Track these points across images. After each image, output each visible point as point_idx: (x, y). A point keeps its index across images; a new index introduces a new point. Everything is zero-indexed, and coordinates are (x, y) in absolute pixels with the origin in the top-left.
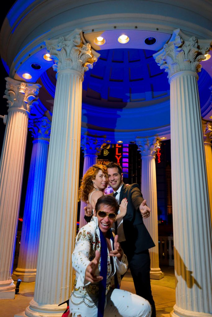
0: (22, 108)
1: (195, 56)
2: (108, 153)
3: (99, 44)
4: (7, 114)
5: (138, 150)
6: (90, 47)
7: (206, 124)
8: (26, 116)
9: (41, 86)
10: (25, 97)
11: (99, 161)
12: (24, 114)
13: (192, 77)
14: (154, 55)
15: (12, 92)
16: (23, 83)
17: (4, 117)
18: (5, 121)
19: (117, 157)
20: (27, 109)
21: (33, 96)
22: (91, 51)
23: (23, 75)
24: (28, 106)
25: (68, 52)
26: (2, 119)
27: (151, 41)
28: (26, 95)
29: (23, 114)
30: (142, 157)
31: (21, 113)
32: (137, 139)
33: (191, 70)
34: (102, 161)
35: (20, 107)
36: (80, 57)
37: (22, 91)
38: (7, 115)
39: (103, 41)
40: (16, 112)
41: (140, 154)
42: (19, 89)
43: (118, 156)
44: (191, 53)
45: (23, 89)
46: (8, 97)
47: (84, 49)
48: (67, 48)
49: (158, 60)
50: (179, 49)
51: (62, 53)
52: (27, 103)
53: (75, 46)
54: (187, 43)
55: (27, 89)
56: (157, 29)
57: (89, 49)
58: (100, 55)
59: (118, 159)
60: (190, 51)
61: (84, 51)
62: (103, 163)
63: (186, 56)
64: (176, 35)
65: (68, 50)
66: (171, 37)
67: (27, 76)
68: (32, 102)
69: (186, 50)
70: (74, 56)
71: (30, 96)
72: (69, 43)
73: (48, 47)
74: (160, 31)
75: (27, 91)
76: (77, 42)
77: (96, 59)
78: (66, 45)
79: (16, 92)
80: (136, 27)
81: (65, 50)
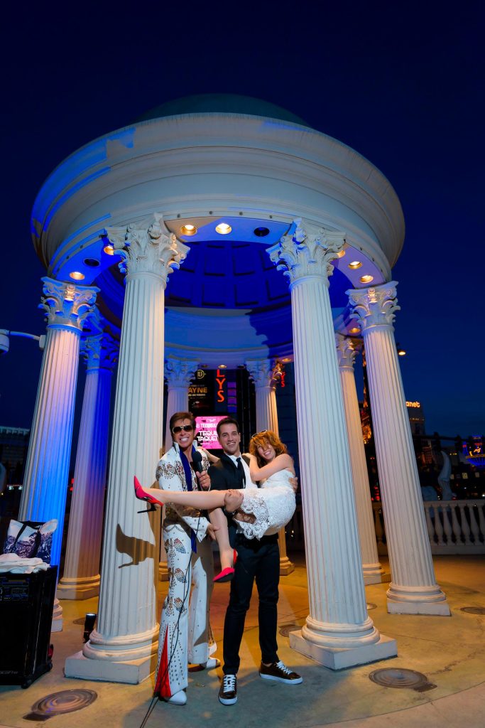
0: (70, 325)
1: (324, 255)
2: (205, 374)
3: (188, 233)
4: (45, 332)
5: (250, 378)
6: (175, 238)
8: (76, 336)
9: (99, 290)
10: (74, 307)
11: (190, 389)
12: (74, 334)
13: (320, 285)
14: (267, 250)
15: (53, 299)
16: (71, 286)
17: (41, 339)
18: (41, 345)
19: (218, 380)
20: (77, 326)
21: (87, 306)
22: (176, 245)
23: (71, 275)
24: (79, 321)
26: (37, 342)
27: (262, 232)
28: (75, 304)
29: (72, 332)
30: (256, 389)
31: (68, 331)
32: (247, 363)
34: (194, 388)
35: (67, 323)
36: (159, 254)
37: (69, 299)
38: (45, 336)
39: (194, 230)
40: (60, 330)
41: (254, 385)
42: (65, 295)
43: (221, 379)
45: (70, 295)
46: (46, 307)
47: (166, 242)
48: (140, 241)
49: (274, 257)
50: (301, 246)
51: (133, 248)
52: (77, 316)
53: (152, 238)
54: (312, 237)
55: (78, 295)
56: (271, 217)
57: (174, 241)
58: (189, 249)
59: (221, 384)
60: (316, 248)
61: (166, 245)
62: (196, 391)
63: (312, 254)
64: (296, 226)
65: (143, 244)
66: (291, 228)
67: (77, 275)
68: (86, 315)
69: (311, 246)
70: (151, 252)
71: (81, 305)
72: (144, 233)
73: (110, 237)
74: (274, 219)
75: (78, 298)
76: (155, 233)
77: (184, 256)
78: (139, 237)
79: (60, 300)
80: (241, 214)
81: (138, 243)
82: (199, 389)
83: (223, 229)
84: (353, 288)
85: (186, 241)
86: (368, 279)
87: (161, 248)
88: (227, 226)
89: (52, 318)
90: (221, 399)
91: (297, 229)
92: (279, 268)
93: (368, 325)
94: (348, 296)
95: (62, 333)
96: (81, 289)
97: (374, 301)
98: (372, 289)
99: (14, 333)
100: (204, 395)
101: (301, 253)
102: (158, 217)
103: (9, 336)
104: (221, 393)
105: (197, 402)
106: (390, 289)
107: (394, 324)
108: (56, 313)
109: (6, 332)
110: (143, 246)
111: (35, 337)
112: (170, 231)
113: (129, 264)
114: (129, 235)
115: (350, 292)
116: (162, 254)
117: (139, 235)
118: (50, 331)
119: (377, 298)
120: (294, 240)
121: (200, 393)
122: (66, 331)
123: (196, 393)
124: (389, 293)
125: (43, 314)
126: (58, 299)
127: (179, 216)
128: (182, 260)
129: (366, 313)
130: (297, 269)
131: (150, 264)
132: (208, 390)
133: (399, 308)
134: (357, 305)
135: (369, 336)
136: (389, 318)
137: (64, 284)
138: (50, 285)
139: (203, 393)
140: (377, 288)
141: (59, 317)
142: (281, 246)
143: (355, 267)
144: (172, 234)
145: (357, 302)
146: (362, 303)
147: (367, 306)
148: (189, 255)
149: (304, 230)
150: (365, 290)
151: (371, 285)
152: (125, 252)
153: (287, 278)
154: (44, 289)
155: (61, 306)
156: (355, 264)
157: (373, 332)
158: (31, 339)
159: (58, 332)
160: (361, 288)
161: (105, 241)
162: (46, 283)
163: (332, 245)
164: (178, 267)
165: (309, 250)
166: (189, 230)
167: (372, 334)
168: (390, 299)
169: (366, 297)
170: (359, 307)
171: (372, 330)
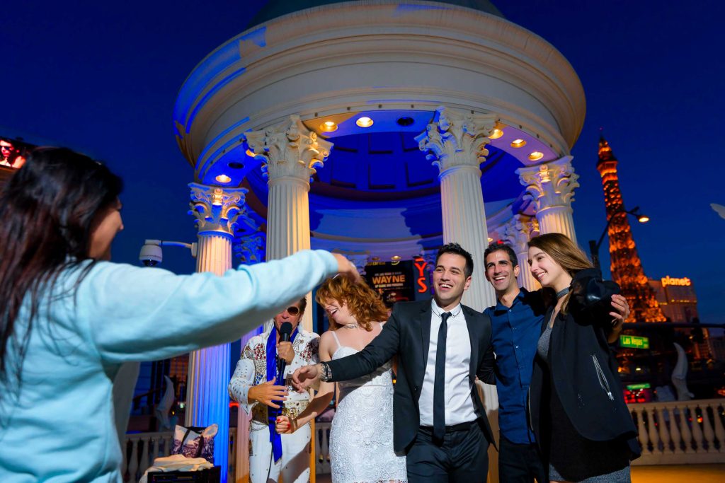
0: (221, 230)
1: (472, 141)
3: (329, 130)
4: (196, 240)
6: (315, 136)
7: (530, 221)
8: (228, 242)
9: (248, 191)
10: (223, 212)
11: (384, 277)
12: (225, 239)
14: (415, 138)
15: (202, 205)
16: (219, 190)
17: (193, 246)
18: (194, 253)
19: (418, 264)
20: (228, 231)
21: (237, 208)
22: (316, 143)
23: (217, 178)
24: (229, 225)
26: (189, 250)
27: (405, 121)
28: (224, 207)
29: (223, 238)
31: (219, 237)
32: (424, 252)
34: (389, 276)
35: (217, 228)
36: (300, 156)
37: (217, 203)
38: (196, 244)
39: (334, 126)
40: (210, 237)
42: (213, 199)
43: (421, 263)
44: (465, 138)
45: (219, 199)
46: (196, 213)
47: (305, 142)
48: (279, 145)
49: (422, 146)
50: (446, 135)
51: (273, 153)
52: (227, 221)
53: (290, 141)
54: (458, 124)
55: (226, 198)
56: (412, 106)
57: (315, 140)
58: (333, 144)
59: (421, 269)
60: (463, 135)
61: (307, 146)
62: (391, 280)
63: (459, 143)
64: (439, 114)
65: (282, 146)
66: (435, 115)
67: (223, 178)
68: (236, 217)
69: (458, 133)
70: (290, 156)
71: (231, 208)
72: (282, 136)
73: (250, 143)
74: (415, 108)
75: (226, 202)
76: (293, 136)
77: (327, 153)
78: (278, 140)
79: (208, 205)
80: (380, 106)
81: (277, 147)
82: (394, 277)
83: (365, 122)
84: (523, 166)
85: (329, 137)
86: (537, 155)
87: (300, 149)
88: (368, 119)
89: (203, 224)
90: (422, 289)
91: (440, 117)
92: (428, 157)
93: (541, 208)
94: (518, 175)
95: (213, 238)
96: (229, 192)
97: (546, 180)
98: (543, 166)
99: (165, 243)
100: (401, 285)
101: (448, 143)
102: (295, 118)
103: (161, 246)
104: (422, 281)
105: (394, 294)
106: (564, 166)
107: (573, 205)
108: (206, 219)
109: (158, 242)
110: (282, 149)
111: (187, 245)
112: (310, 130)
113: (269, 169)
114: (267, 140)
115: (520, 171)
116: (302, 154)
117: (278, 138)
118: (201, 238)
119: (551, 176)
120: (439, 128)
121: (396, 282)
122: (217, 237)
123: (391, 282)
124: (563, 169)
125: (193, 221)
126: (206, 203)
127: (316, 115)
128: (325, 158)
129: (538, 193)
130: (444, 159)
131: (291, 168)
132: (406, 278)
133: (577, 185)
134: (529, 185)
135: (543, 219)
136: (566, 198)
137: (211, 188)
138: (197, 190)
139: (400, 282)
140: (550, 164)
141: (209, 223)
142: (427, 134)
143: (518, 145)
144: (312, 133)
145: (529, 181)
146: (534, 183)
147: (540, 186)
148: (333, 151)
149: (448, 118)
150: (537, 167)
151: (541, 162)
152: (266, 157)
153: (436, 169)
154: (192, 195)
155: (210, 211)
156: (518, 142)
157: (547, 215)
158: (183, 247)
159: (209, 238)
160: (532, 166)
161: (246, 146)
162: (193, 189)
163: (483, 129)
164: (322, 165)
165: (455, 138)
166: (329, 126)
167: (546, 217)
168: (564, 177)
169: (538, 176)
170: (531, 187)
171: (546, 212)
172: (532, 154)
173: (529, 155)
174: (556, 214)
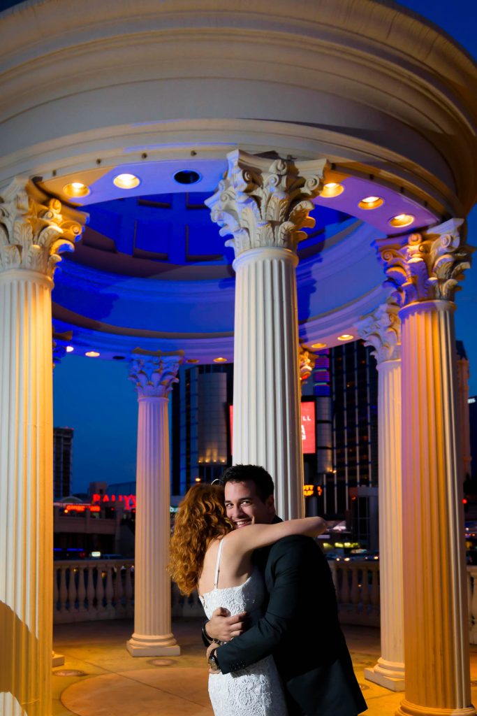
1: (285, 207)
3: (78, 195)
6: (58, 204)
14: (207, 202)
22: (60, 217)
25: (10, 229)
27: (185, 177)
33: (274, 245)
36: (36, 236)
39: (85, 189)
44: (272, 203)
47: (42, 216)
49: (214, 216)
56: (194, 154)
57: (59, 211)
58: (88, 215)
60: (271, 198)
61: (44, 221)
66: (229, 166)
74: (199, 156)
77: (80, 229)
80: (144, 156)
83: (126, 182)
86: (405, 220)
88: (132, 177)
92: (222, 233)
93: (407, 302)
97: (416, 259)
98: (414, 237)
101: (248, 210)
112: (51, 196)
119: (423, 253)
127: (54, 173)
128: (77, 237)
129: (404, 280)
134: (390, 267)
144: (52, 201)
145: (390, 261)
146: (399, 263)
147: (407, 267)
150: (401, 239)
151: (412, 231)
156: (371, 201)
157: (413, 314)
160: (396, 236)
164: (72, 247)
166: (76, 190)
167: (410, 316)
168: (446, 254)
169: (405, 252)
170: (394, 269)
171: (412, 310)
172: (396, 218)
173: (392, 218)
174: (426, 312)
